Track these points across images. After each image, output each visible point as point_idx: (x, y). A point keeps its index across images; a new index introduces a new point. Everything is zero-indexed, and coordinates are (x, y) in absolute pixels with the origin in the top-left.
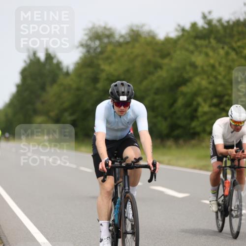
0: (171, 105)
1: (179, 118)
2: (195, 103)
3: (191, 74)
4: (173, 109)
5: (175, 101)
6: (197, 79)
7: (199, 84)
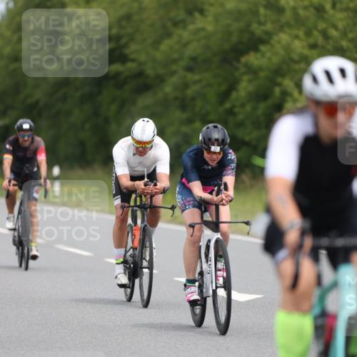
0: (225, 96)
1: (240, 125)
2: (277, 91)
3: (269, 27)
4: (228, 105)
5: (233, 86)
6: (284, 37)
7: (288, 48)
